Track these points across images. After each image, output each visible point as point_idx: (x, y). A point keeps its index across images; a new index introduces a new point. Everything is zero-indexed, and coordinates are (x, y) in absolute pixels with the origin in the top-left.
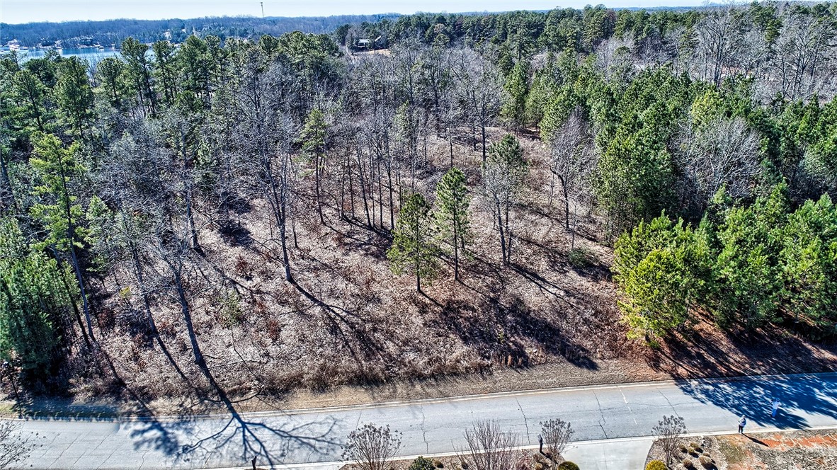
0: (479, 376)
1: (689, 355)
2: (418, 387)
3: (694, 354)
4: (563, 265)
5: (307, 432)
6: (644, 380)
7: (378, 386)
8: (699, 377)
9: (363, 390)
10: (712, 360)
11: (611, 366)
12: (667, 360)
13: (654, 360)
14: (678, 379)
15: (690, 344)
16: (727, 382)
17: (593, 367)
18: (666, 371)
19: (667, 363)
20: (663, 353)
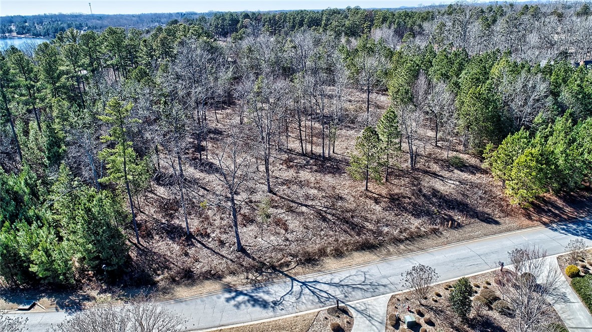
0: (434, 235)
1: (543, 210)
2: (402, 247)
3: (546, 210)
4: (448, 167)
5: (351, 281)
6: (527, 227)
7: (376, 250)
8: (555, 222)
9: (367, 253)
10: (557, 212)
11: (507, 222)
12: (534, 215)
13: (528, 216)
14: (545, 224)
15: (542, 205)
16: (570, 223)
17: (497, 223)
18: (537, 221)
19: (535, 216)
20: (530, 211)
